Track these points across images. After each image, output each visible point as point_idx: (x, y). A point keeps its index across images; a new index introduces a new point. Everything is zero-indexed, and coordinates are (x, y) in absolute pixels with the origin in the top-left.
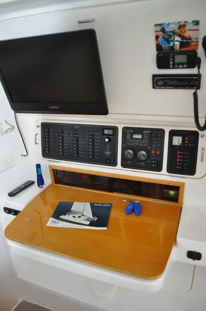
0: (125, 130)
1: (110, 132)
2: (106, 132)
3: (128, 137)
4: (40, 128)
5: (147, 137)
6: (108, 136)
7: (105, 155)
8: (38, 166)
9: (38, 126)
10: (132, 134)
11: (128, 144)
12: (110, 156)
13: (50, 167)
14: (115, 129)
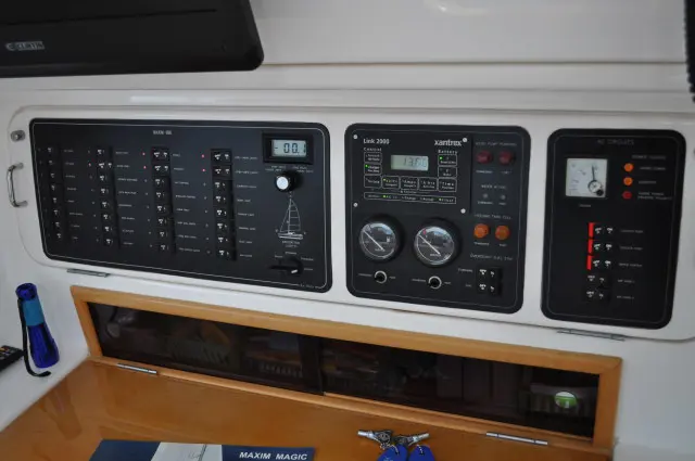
0: (358, 136)
1: (299, 148)
2: (280, 148)
3: (373, 167)
4: (26, 144)
5: (454, 164)
6: (289, 165)
7: (280, 246)
8: (27, 293)
9: (19, 136)
10: (387, 153)
11: (373, 197)
12: (302, 247)
13: (76, 292)
14: (315, 136)
